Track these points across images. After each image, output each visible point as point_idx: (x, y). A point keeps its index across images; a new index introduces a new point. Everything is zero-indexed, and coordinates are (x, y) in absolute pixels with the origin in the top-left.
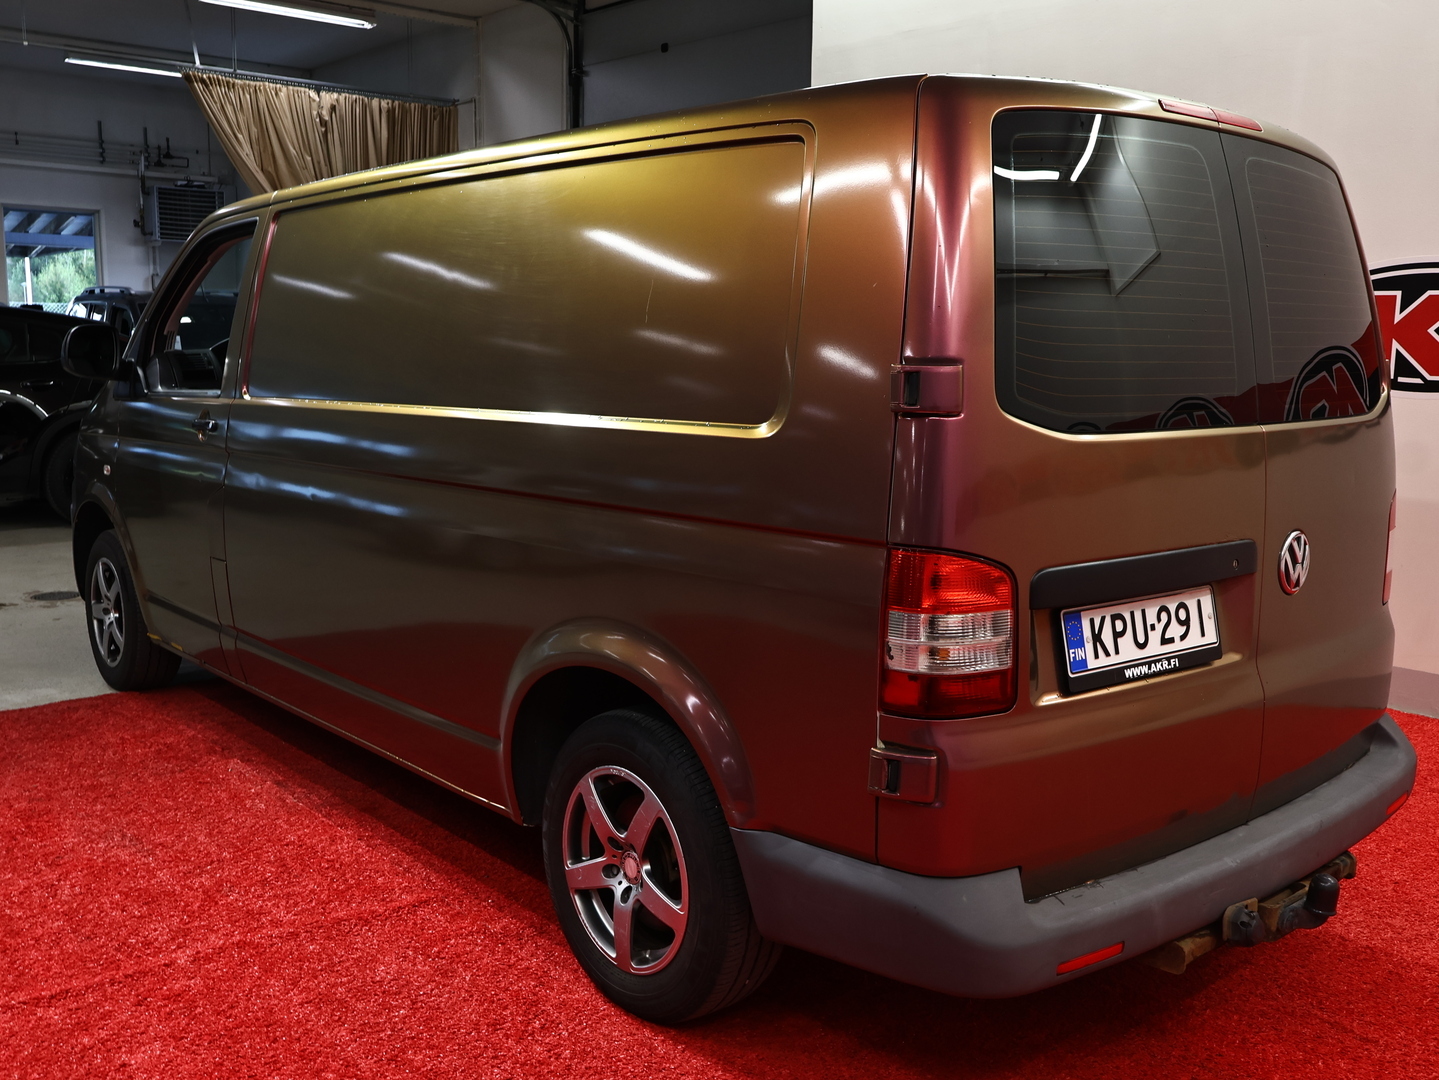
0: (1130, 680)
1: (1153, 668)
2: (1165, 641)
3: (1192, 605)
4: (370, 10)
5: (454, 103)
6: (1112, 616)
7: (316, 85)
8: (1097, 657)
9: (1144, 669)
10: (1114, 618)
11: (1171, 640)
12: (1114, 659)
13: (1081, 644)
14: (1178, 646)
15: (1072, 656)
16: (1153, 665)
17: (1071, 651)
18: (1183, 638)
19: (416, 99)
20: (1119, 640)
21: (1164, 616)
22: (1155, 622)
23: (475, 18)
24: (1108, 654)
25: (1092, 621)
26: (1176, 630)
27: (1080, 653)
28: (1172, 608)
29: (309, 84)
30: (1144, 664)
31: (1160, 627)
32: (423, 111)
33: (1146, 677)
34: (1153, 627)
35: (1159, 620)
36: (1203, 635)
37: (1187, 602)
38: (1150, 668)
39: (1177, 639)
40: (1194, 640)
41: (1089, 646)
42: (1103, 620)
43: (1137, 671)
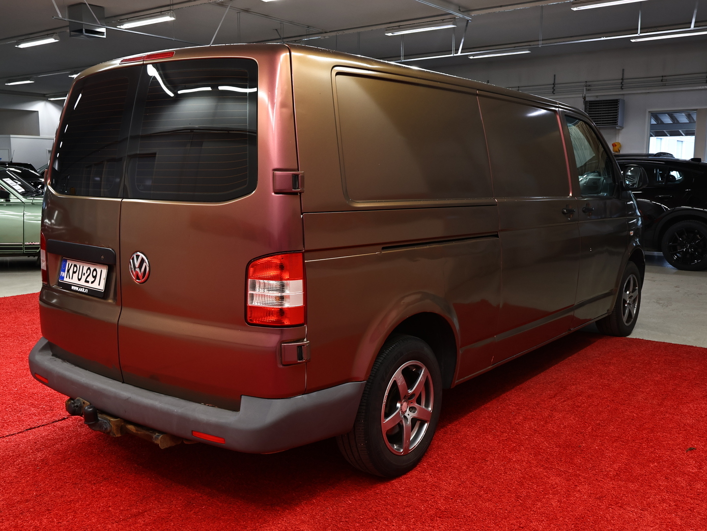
0: (72, 291)
1: (79, 290)
2: (86, 281)
6: (74, 265)
8: (67, 277)
9: (77, 290)
11: (88, 282)
12: (70, 280)
13: (64, 270)
14: (89, 285)
17: (61, 272)
18: (92, 282)
20: (74, 274)
21: (89, 271)
22: (86, 272)
25: (69, 265)
26: (91, 278)
27: (63, 274)
30: (77, 286)
31: (86, 275)
36: (99, 285)
37: (97, 269)
39: (90, 282)
40: (95, 286)
41: (66, 273)
43: (75, 288)
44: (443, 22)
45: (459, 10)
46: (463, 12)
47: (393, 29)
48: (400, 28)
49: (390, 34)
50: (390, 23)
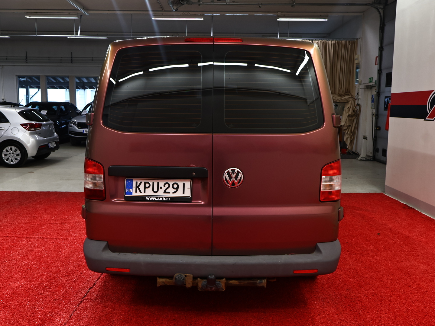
0: (148, 201)
1: (158, 199)
2: (165, 192)
3: (181, 184)
4: (327, 15)
5: (357, 39)
6: (145, 182)
7: (312, 39)
8: (136, 192)
9: (155, 199)
10: (145, 183)
11: (169, 193)
12: (143, 194)
13: (131, 188)
14: (171, 194)
15: (127, 190)
16: (158, 198)
17: (127, 189)
18: (173, 193)
19: (344, 39)
20: (146, 189)
21: (167, 185)
22: (163, 186)
23: (363, 12)
24: (140, 192)
25: (137, 183)
26: (171, 190)
27: (130, 190)
28: (171, 184)
29: (309, 39)
30: (155, 197)
31: (164, 188)
32: (346, 43)
33: (155, 201)
34: (161, 188)
35: (164, 186)
36: (184, 193)
37: (178, 183)
38: (157, 199)
40: (179, 194)
41: (134, 189)
42: (141, 183)
43: (151, 199)
44: (69, 14)
45: (83, 9)
46: (85, 10)
47: (31, 14)
48: (36, 14)
49: (28, 17)
50: (28, 9)
